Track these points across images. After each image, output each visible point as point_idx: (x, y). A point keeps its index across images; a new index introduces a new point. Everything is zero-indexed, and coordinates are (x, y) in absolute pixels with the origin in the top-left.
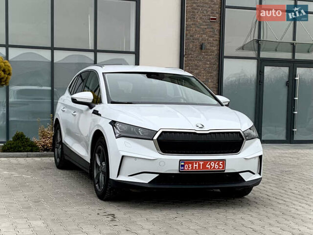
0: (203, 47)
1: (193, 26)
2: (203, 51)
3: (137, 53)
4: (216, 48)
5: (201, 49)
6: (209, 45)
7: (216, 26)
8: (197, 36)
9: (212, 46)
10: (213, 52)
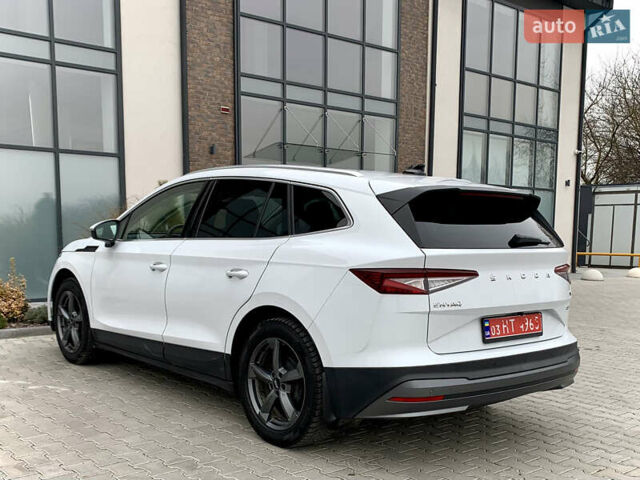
0: (215, 150)
1: (198, 119)
2: (214, 156)
3: (120, 156)
4: (230, 153)
5: (212, 152)
6: (220, 148)
7: (230, 121)
8: (205, 134)
9: (225, 150)
10: (226, 158)
